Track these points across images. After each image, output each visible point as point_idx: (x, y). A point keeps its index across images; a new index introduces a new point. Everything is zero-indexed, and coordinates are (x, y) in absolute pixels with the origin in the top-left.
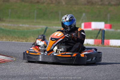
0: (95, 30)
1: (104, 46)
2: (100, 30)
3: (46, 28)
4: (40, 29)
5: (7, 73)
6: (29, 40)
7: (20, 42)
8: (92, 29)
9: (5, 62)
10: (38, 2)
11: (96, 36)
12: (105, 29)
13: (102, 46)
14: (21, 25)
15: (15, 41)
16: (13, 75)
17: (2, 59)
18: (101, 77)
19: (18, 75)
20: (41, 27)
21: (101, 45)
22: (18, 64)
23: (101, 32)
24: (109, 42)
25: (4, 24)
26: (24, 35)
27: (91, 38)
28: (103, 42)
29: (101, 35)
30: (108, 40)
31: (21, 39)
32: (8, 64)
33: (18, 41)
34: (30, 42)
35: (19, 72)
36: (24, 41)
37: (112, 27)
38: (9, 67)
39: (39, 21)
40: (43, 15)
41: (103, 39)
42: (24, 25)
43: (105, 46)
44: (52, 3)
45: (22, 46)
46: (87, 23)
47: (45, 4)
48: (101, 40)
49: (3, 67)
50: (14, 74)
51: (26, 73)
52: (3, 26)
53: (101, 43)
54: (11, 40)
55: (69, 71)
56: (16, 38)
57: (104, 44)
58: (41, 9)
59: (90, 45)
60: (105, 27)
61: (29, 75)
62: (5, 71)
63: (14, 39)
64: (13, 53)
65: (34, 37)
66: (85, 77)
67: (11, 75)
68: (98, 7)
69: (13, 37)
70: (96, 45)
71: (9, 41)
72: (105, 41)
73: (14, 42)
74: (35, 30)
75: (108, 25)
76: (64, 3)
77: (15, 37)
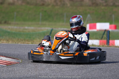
0: (100, 30)
1: (109, 47)
2: (105, 30)
3: (52, 30)
4: (45, 31)
5: (13, 75)
6: (35, 42)
7: (26, 44)
8: (97, 30)
9: (11, 64)
10: (43, 5)
11: (101, 36)
12: (110, 30)
13: (107, 47)
14: (26, 28)
15: (21, 43)
16: (20, 77)
17: (8, 61)
18: (106, 78)
19: (25, 76)
20: (46, 29)
21: (106, 45)
22: (24, 66)
23: (106, 33)
24: (114, 43)
25: (10, 27)
26: (30, 37)
27: (97, 39)
28: (108, 43)
29: (106, 35)
30: (113, 41)
31: (27, 42)
32: (14, 66)
33: (24, 43)
34: (36, 44)
35: (25, 74)
36: (30, 43)
37: (117, 27)
38: (15, 69)
39: (44, 23)
40: (48, 17)
41: (108, 39)
42: (30, 28)
43: (111, 47)
44: (57, 5)
45: (27, 48)
46: (92, 24)
47: (50, 7)
48: (106, 41)
49: (10, 69)
50: (21, 75)
51: (32, 75)
52: (9, 28)
53: (106, 44)
54: (17, 43)
55: (75, 72)
56: (22, 41)
57: (109, 44)
58: (46, 11)
59: (95, 45)
60: (110, 28)
61: (35, 77)
62: (12, 73)
63: (20, 42)
64: (19, 55)
65: (39, 39)
66: (91, 77)
67: (17, 76)
68: (103, 8)
69: (18, 39)
70: (101, 46)
71: (15, 43)
72: (111, 41)
73: (19, 44)
74: (41, 32)
75: (113, 25)
76: (69, 5)
77: (21, 39)
